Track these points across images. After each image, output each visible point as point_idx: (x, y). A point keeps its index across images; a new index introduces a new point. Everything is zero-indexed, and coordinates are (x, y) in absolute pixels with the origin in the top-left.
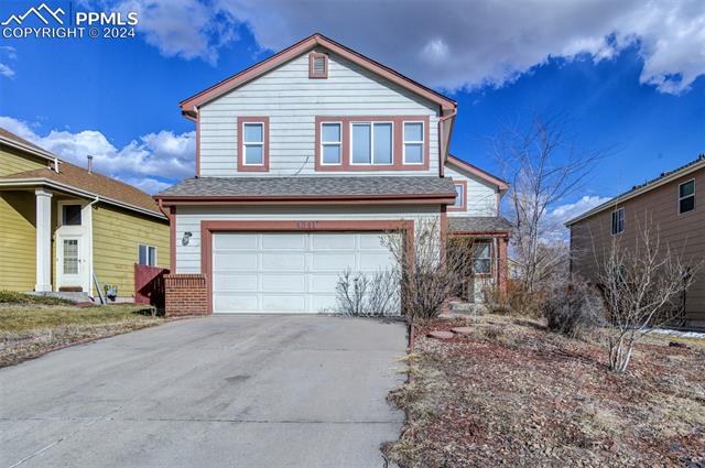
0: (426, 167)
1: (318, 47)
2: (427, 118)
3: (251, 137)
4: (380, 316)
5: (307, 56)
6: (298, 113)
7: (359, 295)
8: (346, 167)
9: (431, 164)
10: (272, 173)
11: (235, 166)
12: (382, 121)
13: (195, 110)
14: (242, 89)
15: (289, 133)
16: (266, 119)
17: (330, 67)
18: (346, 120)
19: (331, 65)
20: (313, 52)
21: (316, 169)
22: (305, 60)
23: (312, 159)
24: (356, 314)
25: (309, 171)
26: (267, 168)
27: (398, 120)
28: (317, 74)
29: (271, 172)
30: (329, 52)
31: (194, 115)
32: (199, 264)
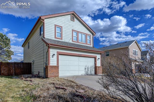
0: (91, 45)
1: (73, 14)
2: (91, 35)
3: (58, 30)
4: (91, 75)
6: (69, 27)
7: (88, 71)
8: (78, 42)
10: (63, 40)
12: (84, 34)
14: (56, 18)
15: (67, 32)
16: (62, 27)
17: (75, 19)
18: (78, 32)
20: (71, 15)
23: (71, 39)
24: (88, 75)
25: (71, 42)
27: (87, 34)
28: (72, 20)
30: (75, 16)
32: (56, 63)
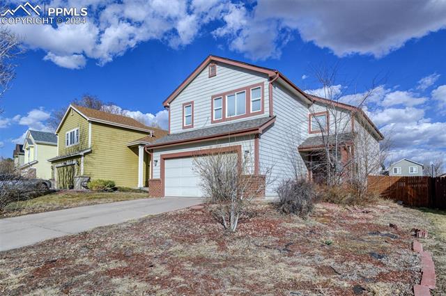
0: (263, 112)
1: (212, 61)
2: (262, 84)
3: (187, 112)
5: (208, 67)
6: (205, 96)
8: (224, 119)
9: (265, 110)
11: (182, 127)
12: (240, 91)
13: (168, 104)
15: (201, 107)
16: (193, 103)
17: (217, 69)
18: (224, 95)
19: (218, 68)
20: (210, 64)
21: (212, 123)
22: (207, 69)
23: (210, 118)
25: (209, 125)
26: (192, 126)
27: (248, 88)
28: (212, 75)
29: (195, 127)
30: (217, 63)
31: (168, 107)
32: (159, 174)
